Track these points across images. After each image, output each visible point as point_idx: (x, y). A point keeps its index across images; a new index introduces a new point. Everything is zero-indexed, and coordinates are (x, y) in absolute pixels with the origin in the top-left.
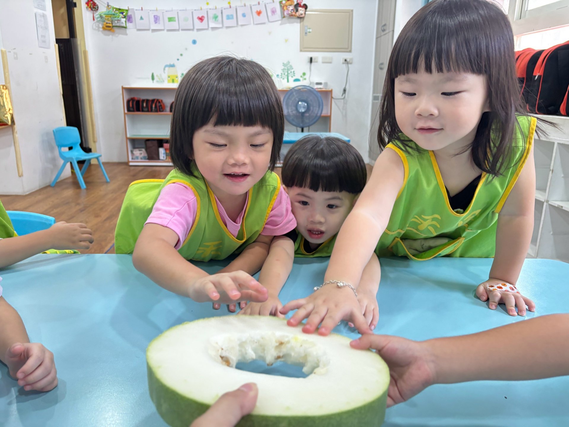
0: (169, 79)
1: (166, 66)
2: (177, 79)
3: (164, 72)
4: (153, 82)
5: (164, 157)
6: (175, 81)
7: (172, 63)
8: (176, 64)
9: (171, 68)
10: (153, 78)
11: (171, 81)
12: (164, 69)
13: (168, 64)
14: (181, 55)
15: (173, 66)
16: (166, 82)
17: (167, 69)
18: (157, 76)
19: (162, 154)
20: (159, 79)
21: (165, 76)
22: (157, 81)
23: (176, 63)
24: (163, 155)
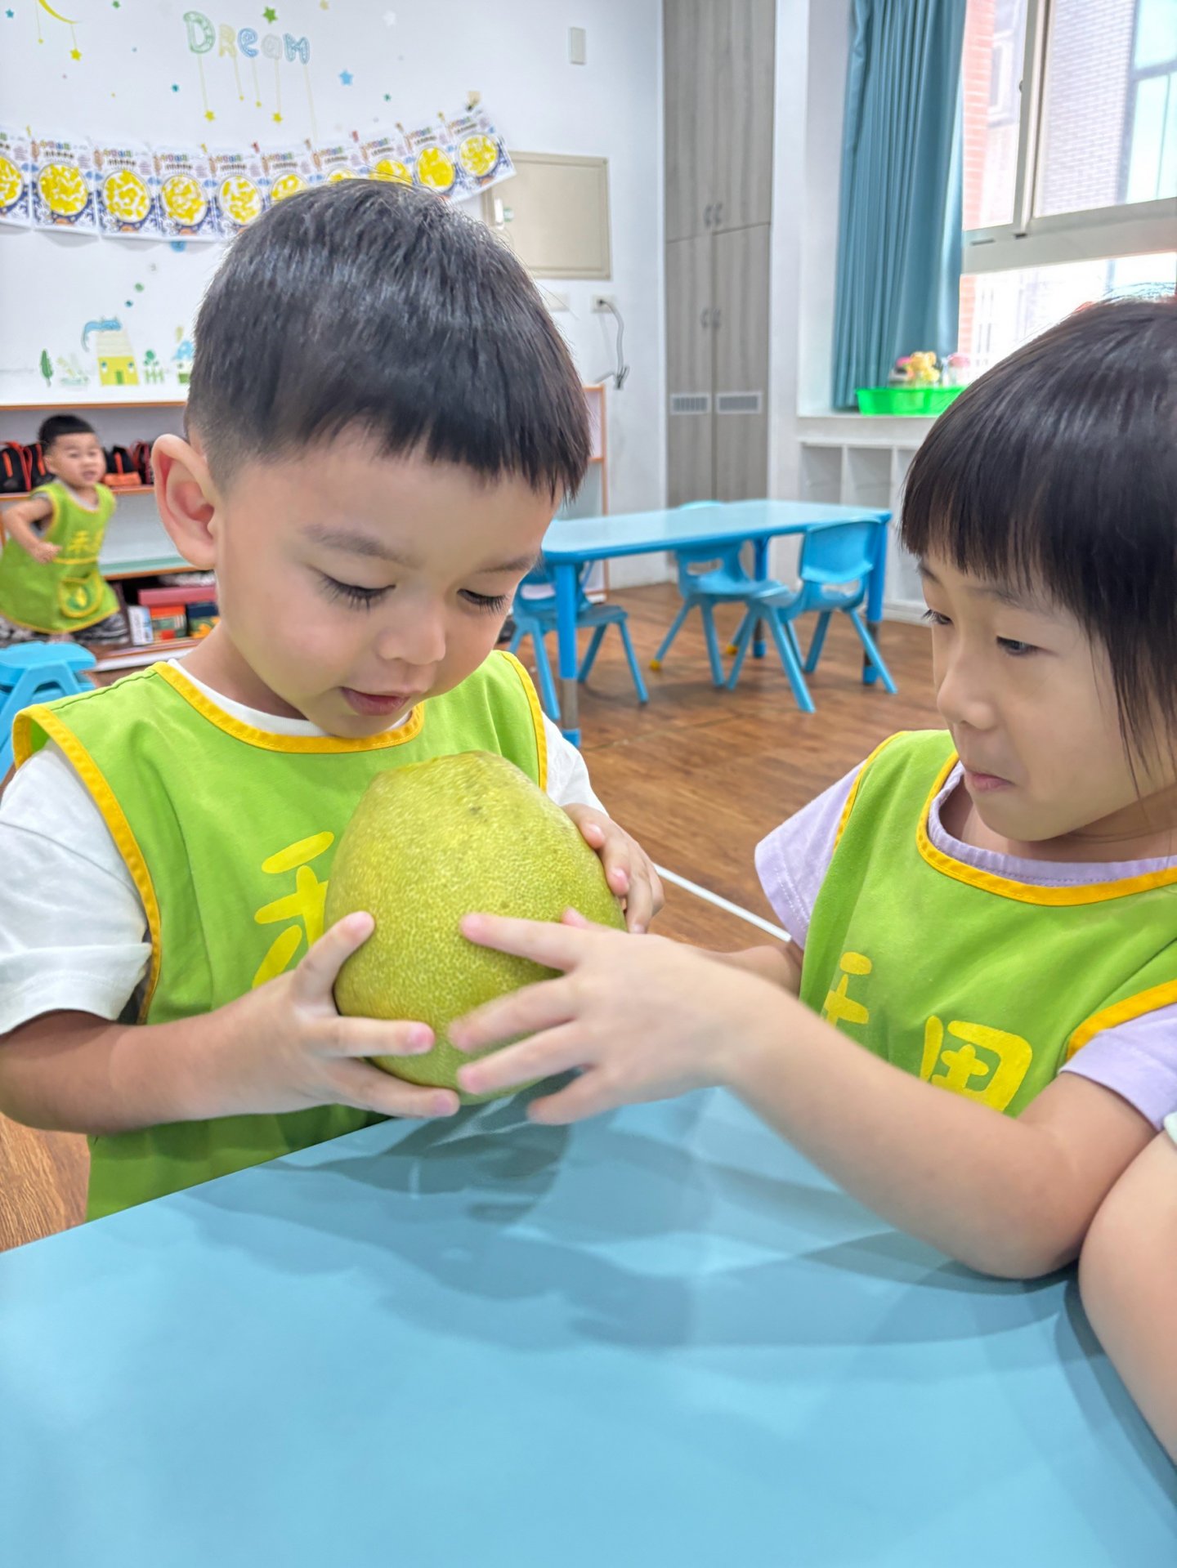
0: (105, 370)
1: (90, 326)
2: (131, 370)
3: (86, 349)
4: (49, 384)
5: (147, 636)
6: (125, 377)
7: (109, 317)
8: (122, 320)
9: (108, 333)
10: (47, 372)
11: (113, 377)
12: (84, 338)
13: (97, 318)
14: (139, 287)
15: (113, 325)
16: (95, 380)
17: (92, 335)
18: (60, 361)
19: (142, 624)
20: (69, 371)
21: (88, 361)
22: (64, 381)
23: (123, 315)
24: (143, 630)
